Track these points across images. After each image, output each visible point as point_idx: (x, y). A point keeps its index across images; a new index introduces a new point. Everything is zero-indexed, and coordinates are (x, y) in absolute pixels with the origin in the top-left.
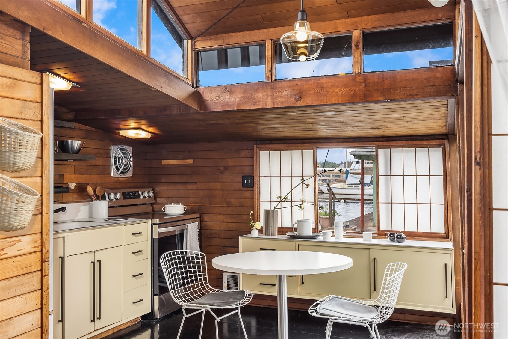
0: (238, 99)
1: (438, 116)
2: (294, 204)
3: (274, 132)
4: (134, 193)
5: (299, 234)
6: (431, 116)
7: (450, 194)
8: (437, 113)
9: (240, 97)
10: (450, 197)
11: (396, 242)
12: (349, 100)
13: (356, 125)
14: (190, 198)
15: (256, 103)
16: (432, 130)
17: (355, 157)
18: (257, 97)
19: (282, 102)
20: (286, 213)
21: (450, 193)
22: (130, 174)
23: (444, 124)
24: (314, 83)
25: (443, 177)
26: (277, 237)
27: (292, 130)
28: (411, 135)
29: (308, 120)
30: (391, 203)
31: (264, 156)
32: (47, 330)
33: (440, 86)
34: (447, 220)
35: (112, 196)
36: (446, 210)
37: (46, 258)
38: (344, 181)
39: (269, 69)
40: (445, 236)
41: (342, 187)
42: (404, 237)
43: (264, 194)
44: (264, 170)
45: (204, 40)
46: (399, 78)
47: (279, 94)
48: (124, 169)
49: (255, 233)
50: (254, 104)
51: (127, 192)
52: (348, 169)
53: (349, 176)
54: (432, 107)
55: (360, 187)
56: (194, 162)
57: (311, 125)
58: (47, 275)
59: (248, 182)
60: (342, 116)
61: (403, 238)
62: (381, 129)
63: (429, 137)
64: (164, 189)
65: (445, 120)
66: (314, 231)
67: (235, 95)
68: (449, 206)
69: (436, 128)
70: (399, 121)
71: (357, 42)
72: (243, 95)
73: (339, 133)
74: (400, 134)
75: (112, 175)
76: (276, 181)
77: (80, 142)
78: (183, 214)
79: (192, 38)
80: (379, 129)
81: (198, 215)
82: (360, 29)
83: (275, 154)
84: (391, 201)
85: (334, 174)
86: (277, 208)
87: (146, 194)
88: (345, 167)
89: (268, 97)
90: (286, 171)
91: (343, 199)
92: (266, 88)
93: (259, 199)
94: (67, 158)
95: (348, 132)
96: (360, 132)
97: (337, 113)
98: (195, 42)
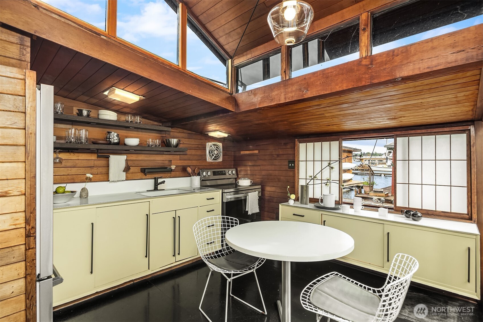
0: (259, 99)
1: (464, 98)
2: (323, 182)
3: (305, 128)
4: (222, 172)
5: (324, 205)
6: (455, 99)
7: (475, 178)
8: (462, 94)
9: (261, 97)
10: (475, 181)
11: (411, 219)
12: (353, 85)
13: (373, 116)
14: (256, 175)
15: (272, 100)
16: (454, 116)
17: (388, 149)
18: (273, 95)
19: (292, 97)
20: (318, 188)
21: (475, 176)
22: (220, 160)
23: (471, 108)
24: (320, 75)
25: (466, 161)
26: (308, 206)
27: (318, 125)
28: (431, 123)
29: (327, 115)
30: (409, 184)
31: (302, 146)
32: (32, 296)
33: (472, 49)
34: (470, 202)
35: (204, 174)
36: (469, 192)
37: (30, 233)
38: (385, 164)
39: (283, 70)
40: (467, 217)
41: (384, 167)
42: (420, 215)
43: (302, 174)
44: (302, 156)
45: (239, 58)
46: (413, 51)
47: (290, 90)
48: (215, 157)
49: (291, 202)
50: (271, 102)
51: (216, 171)
52: (388, 157)
53: (388, 161)
54: (457, 86)
55: (392, 167)
56: (259, 152)
57: (331, 119)
58: (33, 248)
59: (292, 165)
60: (355, 107)
61: (419, 217)
62: (398, 119)
63: (451, 124)
64: (242, 169)
65: (473, 103)
66: (338, 203)
67: (257, 96)
68: (474, 189)
69: (460, 114)
70: (417, 108)
71: (365, 26)
72: (263, 95)
73: (358, 125)
74: (419, 124)
75: (207, 161)
76: (310, 164)
77: (177, 140)
78: (250, 186)
79: (231, 58)
80: (396, 119)
81: (260, 187)
82: (368, 11)
83: (310, 145)
84: (409, 182)
85: (379, 160)
86: (309, 184)
87: (231, 173)
88: (386, 156)
89: (281, 94)
90: (318, 157)
91: (383, 174)
92: (280, 86)
93: (299, 177)
94: (169, 150)
95: (366, 124)
96: (378, 123)
97: (350, 105)
98: (233, 60)
